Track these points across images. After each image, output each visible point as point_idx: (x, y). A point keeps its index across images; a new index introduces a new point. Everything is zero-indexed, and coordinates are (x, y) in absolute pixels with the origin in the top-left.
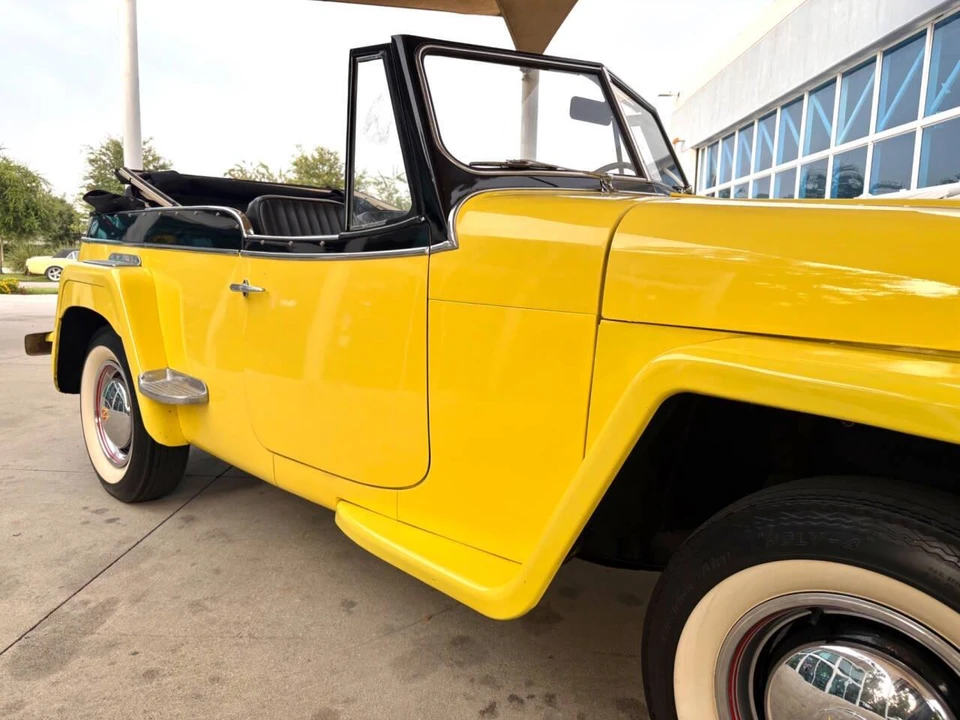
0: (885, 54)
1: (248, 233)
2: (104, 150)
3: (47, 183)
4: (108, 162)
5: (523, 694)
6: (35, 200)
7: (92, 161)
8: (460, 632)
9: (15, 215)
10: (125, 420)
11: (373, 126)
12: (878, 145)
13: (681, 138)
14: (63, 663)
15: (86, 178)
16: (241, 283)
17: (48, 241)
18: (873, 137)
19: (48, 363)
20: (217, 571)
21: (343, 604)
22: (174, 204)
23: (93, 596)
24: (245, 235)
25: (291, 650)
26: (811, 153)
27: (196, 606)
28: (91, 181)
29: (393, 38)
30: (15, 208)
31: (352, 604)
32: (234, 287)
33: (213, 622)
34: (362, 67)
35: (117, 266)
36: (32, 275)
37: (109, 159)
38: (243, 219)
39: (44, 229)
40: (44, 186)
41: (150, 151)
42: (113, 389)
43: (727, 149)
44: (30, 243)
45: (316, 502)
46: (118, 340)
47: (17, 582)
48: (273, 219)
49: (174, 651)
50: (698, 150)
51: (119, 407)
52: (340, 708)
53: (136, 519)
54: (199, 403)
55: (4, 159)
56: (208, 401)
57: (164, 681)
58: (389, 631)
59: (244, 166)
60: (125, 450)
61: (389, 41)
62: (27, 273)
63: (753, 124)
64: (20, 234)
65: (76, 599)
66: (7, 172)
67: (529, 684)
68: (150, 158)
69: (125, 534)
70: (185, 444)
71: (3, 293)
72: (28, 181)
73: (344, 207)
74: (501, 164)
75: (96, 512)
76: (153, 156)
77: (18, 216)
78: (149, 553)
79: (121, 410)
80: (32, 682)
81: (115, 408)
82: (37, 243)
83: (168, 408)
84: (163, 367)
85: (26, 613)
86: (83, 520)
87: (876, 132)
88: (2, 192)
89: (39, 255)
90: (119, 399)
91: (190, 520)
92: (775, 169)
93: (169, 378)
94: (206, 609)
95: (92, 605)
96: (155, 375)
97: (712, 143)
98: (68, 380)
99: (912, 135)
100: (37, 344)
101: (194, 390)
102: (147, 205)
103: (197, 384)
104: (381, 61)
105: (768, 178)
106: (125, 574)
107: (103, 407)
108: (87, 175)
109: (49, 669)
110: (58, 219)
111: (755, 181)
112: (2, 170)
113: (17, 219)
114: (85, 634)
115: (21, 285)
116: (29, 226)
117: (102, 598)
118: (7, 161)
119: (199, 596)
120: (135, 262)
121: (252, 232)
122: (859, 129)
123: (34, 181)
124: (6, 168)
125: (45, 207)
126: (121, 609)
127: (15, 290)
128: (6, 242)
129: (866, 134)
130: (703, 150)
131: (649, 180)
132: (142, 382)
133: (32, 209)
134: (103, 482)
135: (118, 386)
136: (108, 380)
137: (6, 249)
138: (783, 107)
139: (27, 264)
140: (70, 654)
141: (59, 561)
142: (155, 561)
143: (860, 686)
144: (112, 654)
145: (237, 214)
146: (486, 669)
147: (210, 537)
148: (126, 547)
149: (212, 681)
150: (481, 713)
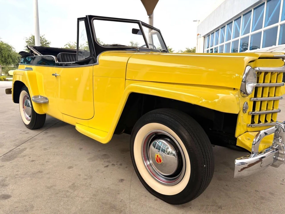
0: (254, 9)
2: (30, 39)
3: (14, 48)
4: (32, 42)
5: (115, 164)
6: (10, 53)
7: (27, 42)
8: (104, 153)
9: (5, 58)
10: (30, 109)
11: (83, 36)
12: (252, 36)
13: (200, 34)
14: (13, 159)
15: (25, 47)
16: (55, 74)
17: (15, 66)
18: (251, 33)
19: (11, 96)
20: (51, 143)
21: (80, 149)
22: (41, 55)
23: (21, 147)
24: (56, 62)
25: (66, 157)
26: (235, 38)
27: (45, 149)
29: (86, 16)
30: (5, 56)
31: (82, 149)
32: (53, 75)
33: (49, 152)
34: (80, 22)
35: (27, 70)
36: (10, 76)
37: (32, 41)
39: (14, 62)
40: (13, 49)
41: (44, 39)
42: (27, 101)
43: (212, 37)
44: (10, 66)
45: (72, 124)
46: (27, 88)
47: (3, 145)
48: (63, 58)
49: (39, 157)
50: (204, 37)
51: (29, 106)
52: (74, 166)
53: (33, 133)
54: (46, 103)
55: (1, 41)
56: (48, 102)
57: (36, 162)
58: (89, 153)
59: (70, 43)
60: (30, 117)
61: (85, 17)
62: (9, 75)
63: (219, 30)
64: (6, 63)
65: (17, 148)
66: (2, 45)
67: (117, 162)
68: (44, 41)
69: (30, 136)
70: (44, 114)
71: (2, 81)
72: (8, 48)
73: (76, 54)
74: (111, 45)
75: (23, 131)
76: (45, 40)
77: (6, 58)
78: (35, 139)
80: (6, 162)
81: (28, 106)
82: (12, 66)
83: (39, 104)
84: (38, 95)
85: (5, 150)
86: (20, 133)
87: (252, 32)
88: (1, 51)
89: (12, 70)
90: (28, 104)
91: (46, 133)
92: (225, 43)
93: (39, 97)
94: (48, 150)
95: (21, 149)
96: (35, 97)
97: (208, 35)
98: (16, 100)
99: (261, 33)
100: (8, 91)
101: (45, 100)
102: (34, 55)
103: (46, 99)
104: (84, 21)
105: (223, 45)
106: (29, 143)
107: (24, 106)
109: (10, 160)
110: (18, 59)
111: (220, 46)
112: (1, 45)
113: (5, 59)
114: (19, 154)
115: (7, 78)
116: (9, 61)
117: (23, 148)
118: (2, 42)
119: (46, 147)
120: (31, 69)
121: (58, 61)
122: (247, 31)
123: (10, 48)
124: (2, 44)
125: (14, 56)
126: (28, 150)
127: (5, 80)
128: (2, 66)
129: (249, 32)
130: (206, 37)
131: (150, 48)
132: (33, 98)
133: (10, 56)
134: (25, 125)
136: (26, 99)
137: (3, 68)
138: (227, 25)
139: (9, 72)
140: (15, 158)
141: (13, 141)
142: (37, 141)
143: (165, 149)
144: (25, 157)
145: (54, 57)
146: (109, 160)
147: (51, 136)
148: (30, 138)
149: (47, 162)
150: (105, 167)
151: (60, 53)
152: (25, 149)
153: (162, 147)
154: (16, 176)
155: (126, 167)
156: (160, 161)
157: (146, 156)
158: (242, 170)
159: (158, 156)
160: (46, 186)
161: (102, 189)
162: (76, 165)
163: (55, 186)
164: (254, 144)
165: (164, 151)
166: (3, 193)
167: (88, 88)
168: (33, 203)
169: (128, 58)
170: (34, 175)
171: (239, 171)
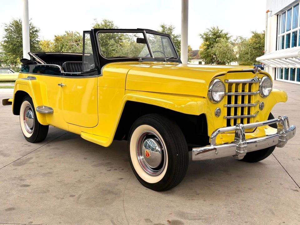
1: (62, 72)
5: (117, 169)
7: (6, 30)
8: (108, 162)
10: (32, 121)
13: (270, 10)
14: (23, 165)
15: (4, 38)
16: (61, 84)
19: (11, 107)
20: (56, 154)
22: (45, 64)
25: (71, 164)
28: (6, 39)
32: (59, 85)
33: (54, 160)
34: (86, 35)
35: (30, 80)
37: (13, 29)
38: (61, 68)
42: (28, 113)
45: (77, 134)
46: (31, 98)
47: (10, 155)
48: (68, 68)
49: (46, 164)
50: (278, 15)
51: (30, 117)
53: (35, 146)
54: (51, 113)
56: (53, 113)
57: (44, 167)
58: (93, 162)
60: (31, 129)
65: (24, 157)
67: (119, 168)
69: (33, 148)
70: (48, 125)
75: (25, 144)
78: (39, 151)
79: (31, 118)
80: (18, 167)
83: (43, 114)
84: (42, 105)
85: (13, 159)
86: (22, 146)
90: (30, 115)
91: (49, 146)
93: (44, 108)
94: (52, 159)
95: (27, 158)
96: (39, 107)
97: (283, 12)
98: (16, 111)
100: (6, 102)
102: (37, 63)
103: (51, 109)
106: (34, 154)
107: (26, 117)
108: (4, 36)
109: (21, 165)
117: (29, 157)
119: (51, 157)
120: (34, 78)
121: (63, 71)
126: (34, 159)
130: (280, 15)
131: (154, 58)
132: (37, 109)
134: (26, 138)
135: (30, 112)
136: (27, 111)
140: (25, 164)
141: (18, 152)
142: (40, 152)
143: (154, 148)
144: (33, 164)
145: (60, 67)
146: (112, 166)
147: (54, 148)
148: (33, 150)
149: (54, 167)
150: (108, 171)
151: (65, 63)
152: (31, 158)
153: (151, 146)
154: (30, 175)
155: (127, 171)
156: (149, 155)
157: (140, 152)
158: (198, 154)
159: (147, 151)
160: (57, 181)
161: (103, 183)
162: (81, 169)
163: (64, 181)
164: (212, 138)
165: (153, 149)
166: (23, 184)
167: (93, 98)
168: (48, 189)
169: (128, 70)
170: (44, 175)
171: (196, 155)
